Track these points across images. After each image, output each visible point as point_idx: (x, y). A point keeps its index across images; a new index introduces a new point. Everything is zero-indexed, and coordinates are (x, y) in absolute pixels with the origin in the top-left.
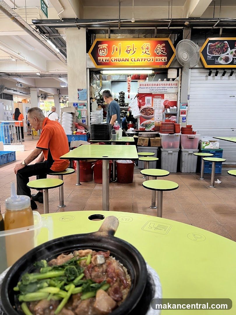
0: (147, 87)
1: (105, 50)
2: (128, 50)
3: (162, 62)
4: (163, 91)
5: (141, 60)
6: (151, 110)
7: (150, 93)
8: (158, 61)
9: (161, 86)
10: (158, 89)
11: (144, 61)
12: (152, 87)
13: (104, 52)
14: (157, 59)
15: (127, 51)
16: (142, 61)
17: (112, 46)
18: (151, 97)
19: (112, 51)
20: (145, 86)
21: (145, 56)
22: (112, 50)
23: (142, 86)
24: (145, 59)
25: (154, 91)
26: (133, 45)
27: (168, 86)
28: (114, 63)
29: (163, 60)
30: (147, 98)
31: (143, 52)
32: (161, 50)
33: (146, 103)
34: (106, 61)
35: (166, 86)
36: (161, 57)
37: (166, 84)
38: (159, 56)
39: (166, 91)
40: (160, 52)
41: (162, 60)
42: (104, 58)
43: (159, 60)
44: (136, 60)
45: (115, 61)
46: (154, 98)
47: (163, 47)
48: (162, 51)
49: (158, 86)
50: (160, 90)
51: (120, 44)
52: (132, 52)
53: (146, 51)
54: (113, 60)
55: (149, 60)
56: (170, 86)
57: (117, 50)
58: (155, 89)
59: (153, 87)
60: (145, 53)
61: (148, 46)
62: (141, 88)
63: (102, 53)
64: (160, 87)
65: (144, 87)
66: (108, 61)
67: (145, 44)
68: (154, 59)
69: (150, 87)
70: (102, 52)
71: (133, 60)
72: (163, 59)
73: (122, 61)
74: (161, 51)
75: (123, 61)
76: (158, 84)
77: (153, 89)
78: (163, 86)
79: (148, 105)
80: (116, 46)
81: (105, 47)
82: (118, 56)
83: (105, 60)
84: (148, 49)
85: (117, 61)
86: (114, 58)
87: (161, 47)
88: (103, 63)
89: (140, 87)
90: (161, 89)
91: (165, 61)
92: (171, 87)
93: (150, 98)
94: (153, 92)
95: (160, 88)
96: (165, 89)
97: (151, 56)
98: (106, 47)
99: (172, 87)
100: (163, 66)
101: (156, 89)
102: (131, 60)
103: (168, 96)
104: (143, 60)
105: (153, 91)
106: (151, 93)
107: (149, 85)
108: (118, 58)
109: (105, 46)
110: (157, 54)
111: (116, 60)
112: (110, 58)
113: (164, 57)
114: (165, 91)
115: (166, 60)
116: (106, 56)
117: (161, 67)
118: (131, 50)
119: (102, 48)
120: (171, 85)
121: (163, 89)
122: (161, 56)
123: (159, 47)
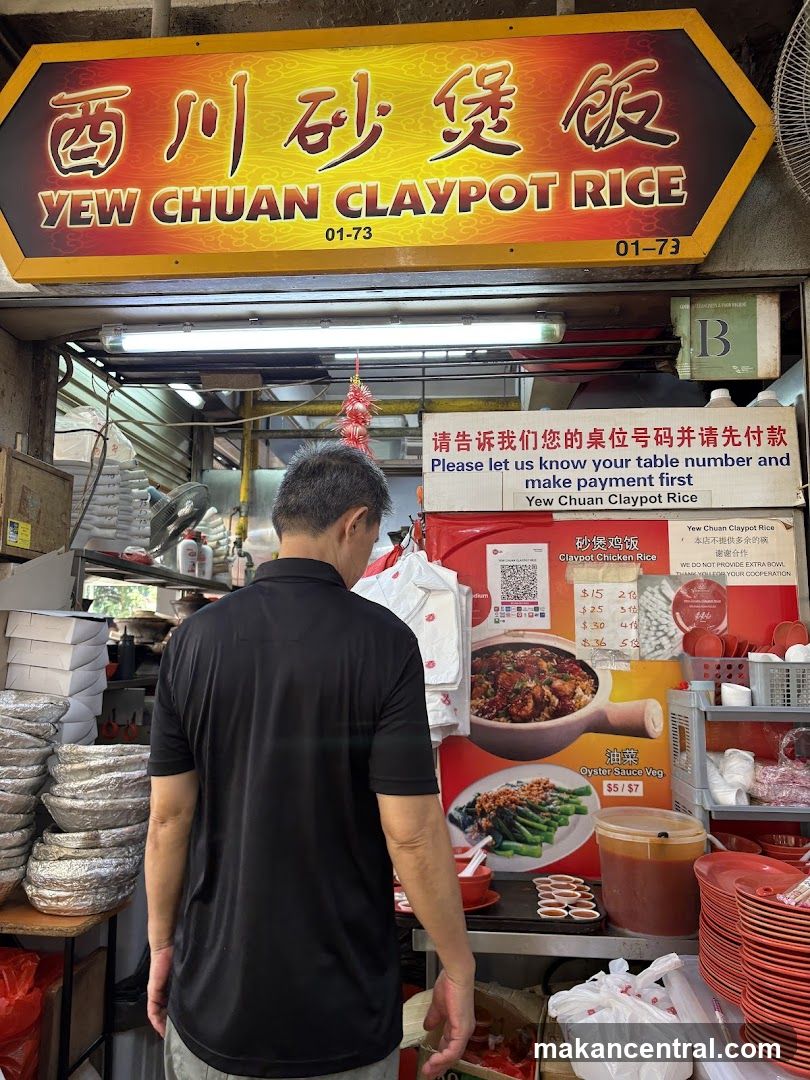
0: (497, 455)
1: (102, 131)
2: (308, 124)
3: (637, 212)
4: (657, 488)
5: (428, 203)
6: (544, 665)
7: (534, 507)
8: (598, 201)
9: (634, 449)
10: (603, 473)
11: (464, 207)
12: (549, 455)
13: (92, 144)
14: (590, 187)
15: (301, 132)
16: (439, 209)
17: (174, 92)
18: (544, 547)
19: (168, 137)
20: (481, 446)
21: (471, 168)
22: (168, 127)
23: (453, 445)
24: (474, 192)
25: (563, 491)
26: (362, 80)
27: (697, 450)
28: (179, 231)
29: (644, 194)
30: (500, 556)
31: (449, 136)
32: (627, 109)
33: (496, 601)
34: (105, 217)
35: (679, 452)
36: (628, 167)
37: (675, 434)
38: (603, 162)
39: (686, 490)
40: (618, 130)
41: (633, 192)
42: (93, 192)
43: (605, 194)
44: (385, 202)
45: (187, 217)
46: (577, 552)
47: (639, 84)
48: (635, 117)
49: (607, 452)
50: (629, 482)
51: (241, 82)
52: (344, 139)
53: (479, 126)
54: (169, 212)
55: (508, 195)
56: (718, 452)
57: (209, 127)
58: (573, 474)
59: (562, 454)
60: (475, 139)
61: (495, 87)
62: (449, 467)
63: (76, 155)
64: (618, 454)
65: (474, 455)
66: (125, 218)
67: (468, 72)
68: (562, 193)
69: (532, 455)
70: (75, 147)
71: (357, 203)
72: (649, 187)
73: (252, 217)
74: (620, 113)
75: (264, 218)
76: (606, 436)
77: (561, 474)
78: (652, 450)
79: (513, 622)
80: (205, 92)
81: (108, 109)
82: (220, 179)
83: (102, 209)
84: (493, 103)
85: (205, 217)
86: (180, 191)
87: (623, 84)
88: (77, 233)
89: (440, 455)
90: (633, 471)
91: (665, 197)
92: (725, 461)
93: (535, 554)
94: (556, 506)
95: (625, 463)
96: (672, 472)
97: (524, 171)
98: (115, 104)
99: (734, 453)
100: (644, 242)
101: (588, 472)
102: (343, 206)
103: (702, 534)
104: (454, 200)
105: (553, 493)
106: (543, 507)
107: (517, 443)
108: (214, 189)
109: (109, 95)
110: (590, 140)
111: (196, 213)
112: (146, 194)
113: (655, 171)
114: (676, 488)
115: (675, 193)
116: (109, 183)
117: (631, 257)
118: (338, 121)
119: (79, 114)
120: (721, 440)
121: (655, 472)
122: (626, 157)
123: (607, 89)
